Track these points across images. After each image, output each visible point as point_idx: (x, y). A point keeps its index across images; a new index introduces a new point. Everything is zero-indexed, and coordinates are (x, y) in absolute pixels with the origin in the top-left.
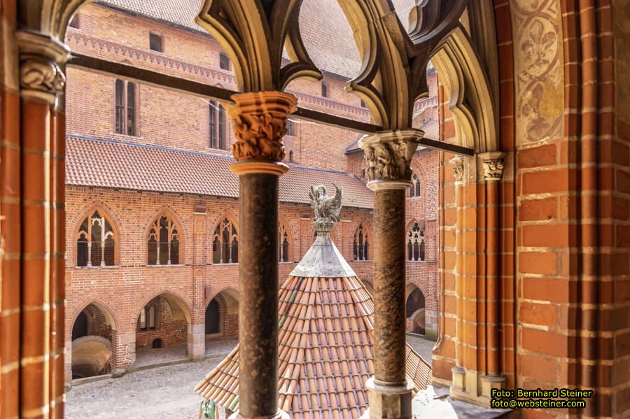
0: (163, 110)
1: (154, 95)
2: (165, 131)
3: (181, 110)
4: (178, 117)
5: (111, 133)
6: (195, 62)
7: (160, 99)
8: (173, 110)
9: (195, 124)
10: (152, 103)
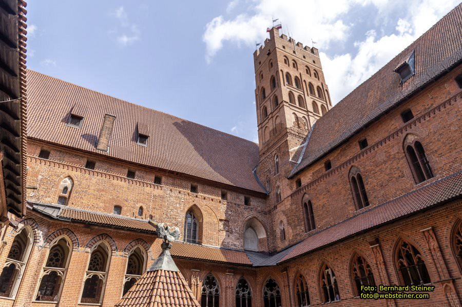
0: (377, 179)
1: (370, 175)
2: (383, 192)
3: (388, 171)
4: (387, 177)
5: (355, 212)
6: (387, 135)
7: (373, 173)
8: (383, 175)
9: (400, 174)
10: (370, 180)
